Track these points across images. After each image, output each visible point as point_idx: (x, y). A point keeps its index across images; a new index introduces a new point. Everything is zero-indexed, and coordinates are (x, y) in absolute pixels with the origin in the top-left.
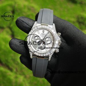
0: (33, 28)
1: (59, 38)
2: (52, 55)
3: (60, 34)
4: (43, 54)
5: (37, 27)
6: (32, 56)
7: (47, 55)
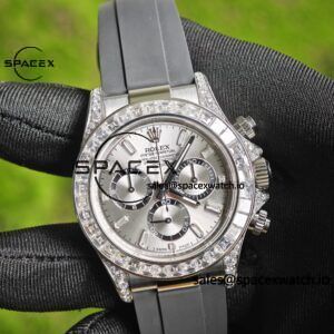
0: (87, 131)
1: (251, 147)
2: (236, 252)
3: (251, 123)
4: (187, 261)
5: (109, 119)
6: (130, 287)
7: (211, 261)
